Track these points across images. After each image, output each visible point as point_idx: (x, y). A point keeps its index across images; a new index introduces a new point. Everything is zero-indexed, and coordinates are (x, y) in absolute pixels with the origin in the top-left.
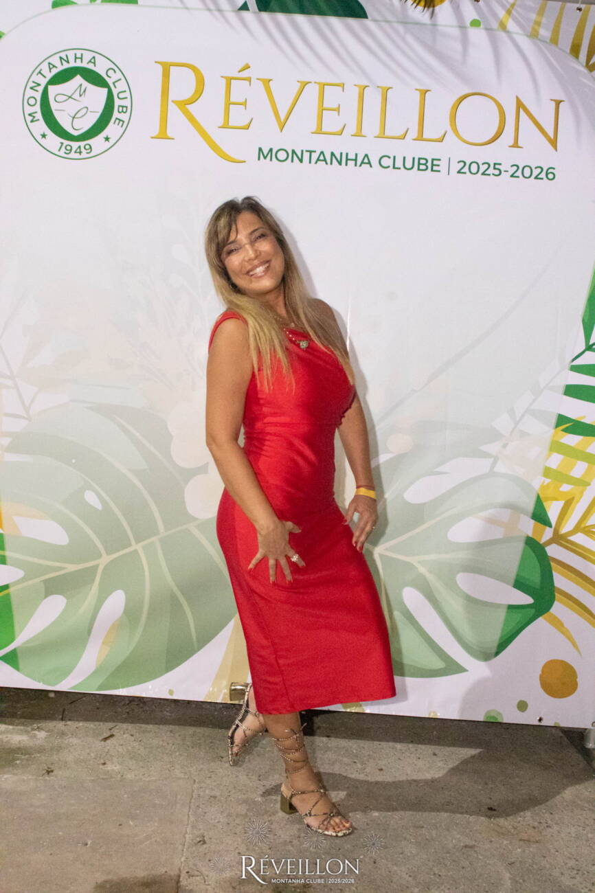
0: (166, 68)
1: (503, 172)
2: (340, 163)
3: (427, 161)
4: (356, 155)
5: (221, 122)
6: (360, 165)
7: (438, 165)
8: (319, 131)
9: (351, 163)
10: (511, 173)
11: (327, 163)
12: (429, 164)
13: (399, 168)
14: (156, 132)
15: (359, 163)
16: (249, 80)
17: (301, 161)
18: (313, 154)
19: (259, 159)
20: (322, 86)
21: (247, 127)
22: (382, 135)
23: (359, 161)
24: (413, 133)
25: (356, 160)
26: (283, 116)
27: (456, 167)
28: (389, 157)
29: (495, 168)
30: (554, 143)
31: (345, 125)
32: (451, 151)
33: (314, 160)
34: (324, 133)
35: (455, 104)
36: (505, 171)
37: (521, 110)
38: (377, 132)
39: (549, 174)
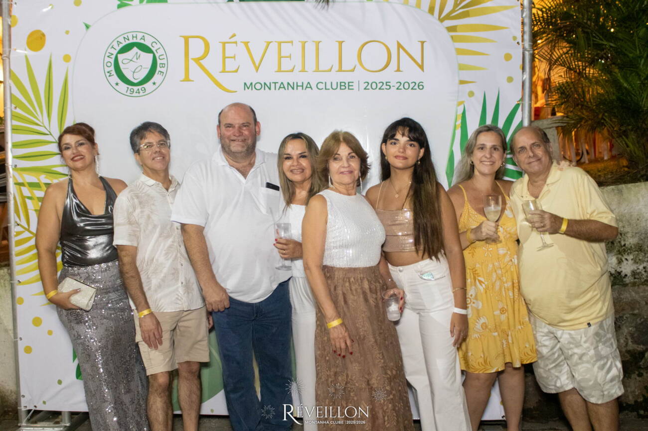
0: (186, 39)
1: (392, 87)
2: (293, 89)
3: (345, 83)
4: (303, 83)
5: (221, 69)
6: (305, 89)
7: (352, 86)
8: (279, 70)
9: (300, 88)
10: (397, 87)
11: (285, 89)
12: (347, 86)
13: (329, 89)
14: (183, 77)
15: (304, 88)
16: (236, 43)
17: (270, 89)
18: (277, 84)
19: (245, 89)
20: (280, 43)
21: (236, 71)
22: (317, 70)
23: (305, 86)
24: (336, 67)
25: (302, 86)
26: (257, 63)
27: (363, 86)
28: (323, 83)
29: (387, 85)
30: (421, 67)
31: (295, 66)
32: (360, 77)
33: (277, 87)
34: (282, 72)
35: (359, 50)
36: (393, 86)
37: (401, 49)
38: (314, 69)
39: (420, 86)
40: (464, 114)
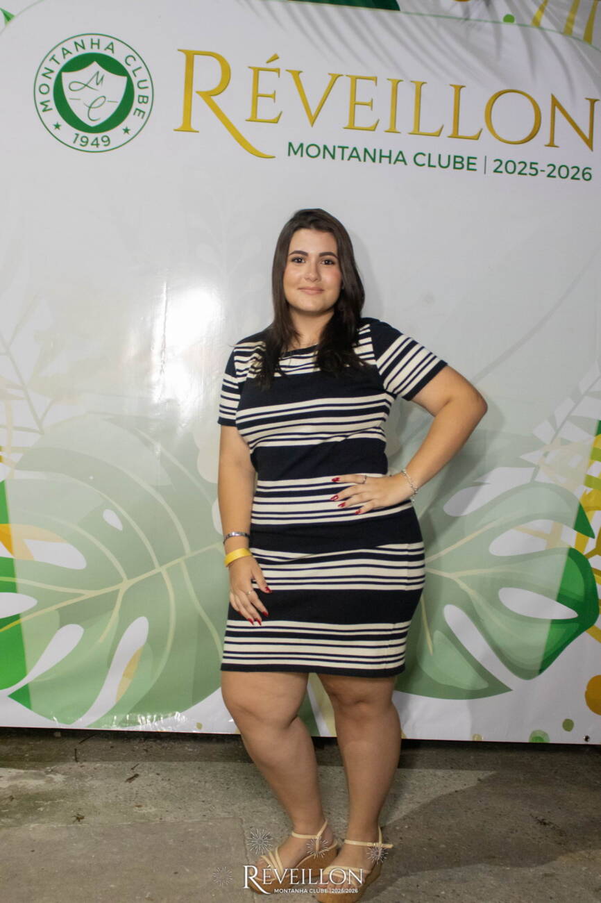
0: (190, 57)
1: (539, 172)
2: (374, 160)
3: (463, 159)
4: (391, 151)
5: (248, 115)
6: (395, 163)
7: (474, 164)
8: (351, 127)
9: (385, 160)
10: (547, 173)
11: (360, 160)
12: (465, 163)
13: (435, 167)
14: (179, 124)
15: (393, 160)
16: (278, 71)
17: (333, 157)
18: (345, 150)
19: (289, 154)
20: (355, 79)
21: (276, 121)
22: (417, 132)
24: (448, 130)
25: (390, 157)
26: (313, 111)
27: (492, 165)
28: (424, 155)
29: (531, 168)
30: (589, 142)
31: (378, 121)
32: (488, 149)
33: (346, 155)
34: (356, 129)
35: (490, 101)
36: (542, 171)
37: (557, 109)
38: (411, 129)
39: (586, 174)
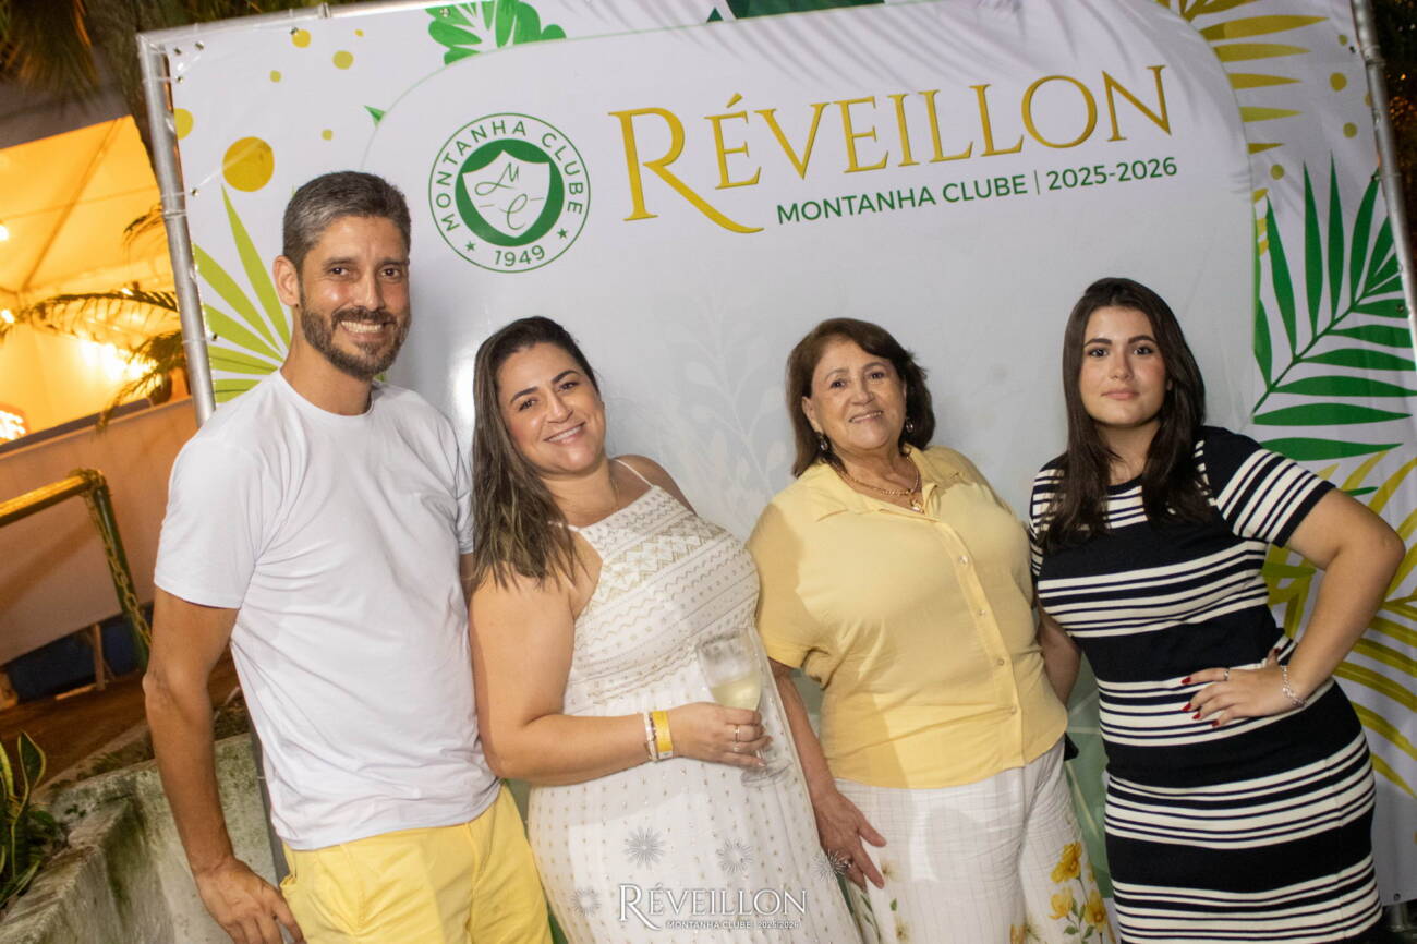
0: (626, 120)
1: (1108, 176)
2: (892, 206)
3: (1007, 182)
4: (911, 191)
5: (718, 181)
6: (920, 204)
7: (1022, 184)
8: (854, 168)
9: (907, 204)
10: (1119, 176)
11: (874, 210)
12: (1010, 185)
13: (972, 198)
14: (630, 211)
15: (917, 202)
16: (744, 115)
17: (839, 213)
18: (853, 200)
19: (781, 222)
20: (846, 105)
21: (755, 181)
22: (940, 157)
23: (917, 199)
24: (980, 147)
25: (912, 198)
27: (1046, 181)
28: (956, 186)
29: (1097, 174)
30: (1164, 124)
31: (888, 153)
32: (1035, 162)
33: (855, 210)
34: (861, 170)
35: (1025, 98)
36: (1111, 175)
37: (1113, 89)
38: (932, 155)
39: (1168, 167)
40: (1270, 216)
